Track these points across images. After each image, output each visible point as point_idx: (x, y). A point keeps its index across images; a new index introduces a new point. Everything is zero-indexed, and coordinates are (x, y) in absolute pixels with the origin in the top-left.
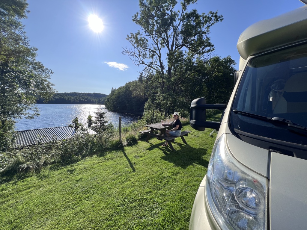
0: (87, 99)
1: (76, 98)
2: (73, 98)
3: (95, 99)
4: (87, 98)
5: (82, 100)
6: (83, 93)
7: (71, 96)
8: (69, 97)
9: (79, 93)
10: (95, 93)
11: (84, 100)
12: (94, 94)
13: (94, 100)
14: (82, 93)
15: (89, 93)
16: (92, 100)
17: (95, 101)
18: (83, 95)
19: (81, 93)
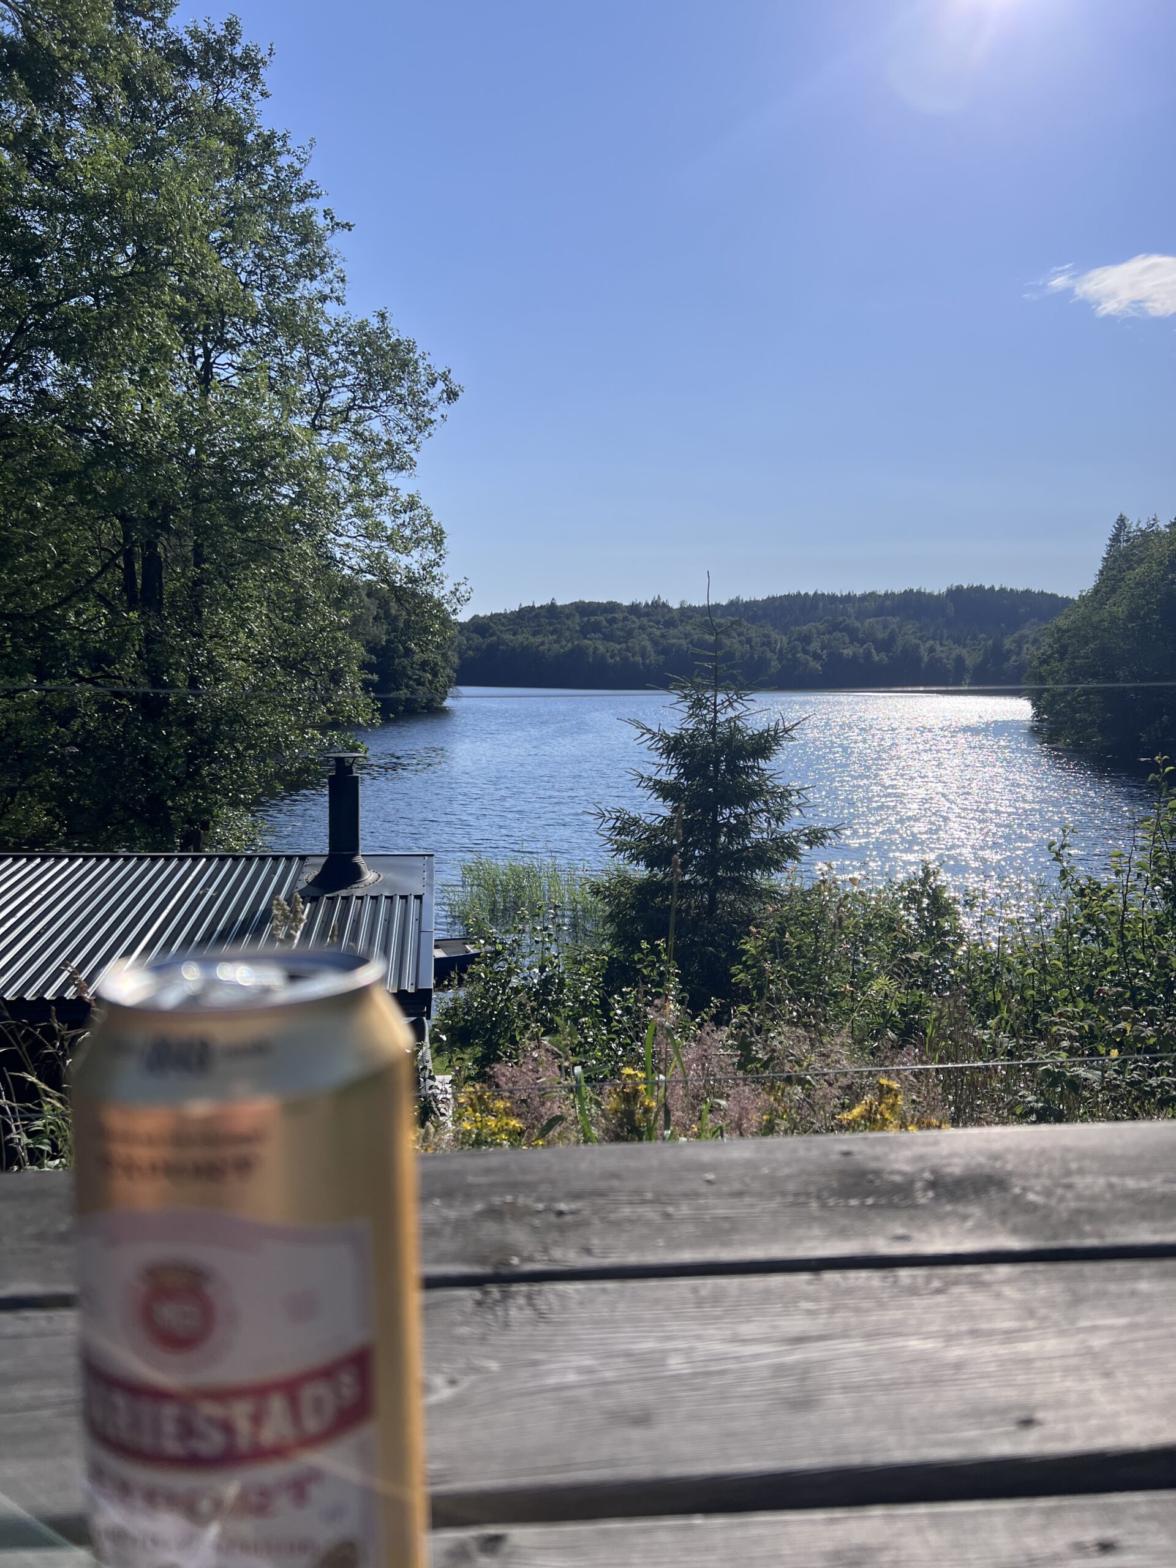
0: (886, 645)
1: (806, 639)
2: (781, 640)
3: (957, 641)
4: (892, 638)
5: (848, 652)
6: (864, 598)
7: (769, 629)
8: (753, 632)
9: (833, 598)
10: (959, 589)
11: (868, 655)
12: (956, 594)
13: (946, 652)
14: (858, 592)
15: (909, 593)
16: (932, 650)
17: (959, 660)
18: (861, 615)
19: (848, 598)
